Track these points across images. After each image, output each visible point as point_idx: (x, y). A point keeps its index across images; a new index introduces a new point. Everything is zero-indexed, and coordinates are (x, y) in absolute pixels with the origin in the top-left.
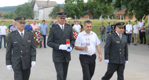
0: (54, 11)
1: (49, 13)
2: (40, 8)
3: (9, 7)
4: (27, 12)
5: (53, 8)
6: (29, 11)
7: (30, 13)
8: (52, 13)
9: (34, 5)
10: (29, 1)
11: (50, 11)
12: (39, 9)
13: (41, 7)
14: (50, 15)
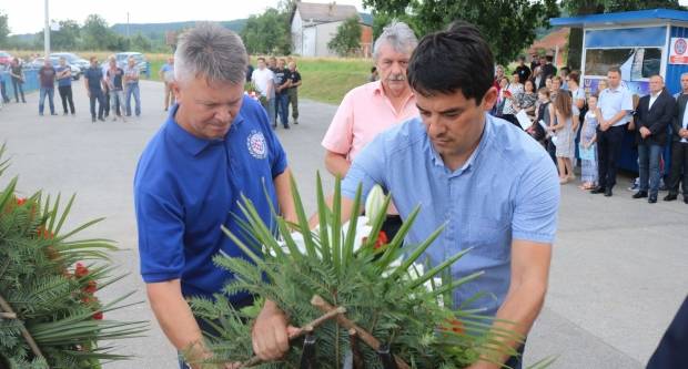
0: (341, 33)
1: (329, 39)
2: (307, 24)
3: (239, 20)
4: (266, 34)
5: (339, 24)
6: (272, 32)
7: (275, 37)
8: (338, 39)
9: (293, 14)
10: (280, 5)
11: (331, 34)
12: (306, 27)
13: (311, 22)
14: (331, 45)
